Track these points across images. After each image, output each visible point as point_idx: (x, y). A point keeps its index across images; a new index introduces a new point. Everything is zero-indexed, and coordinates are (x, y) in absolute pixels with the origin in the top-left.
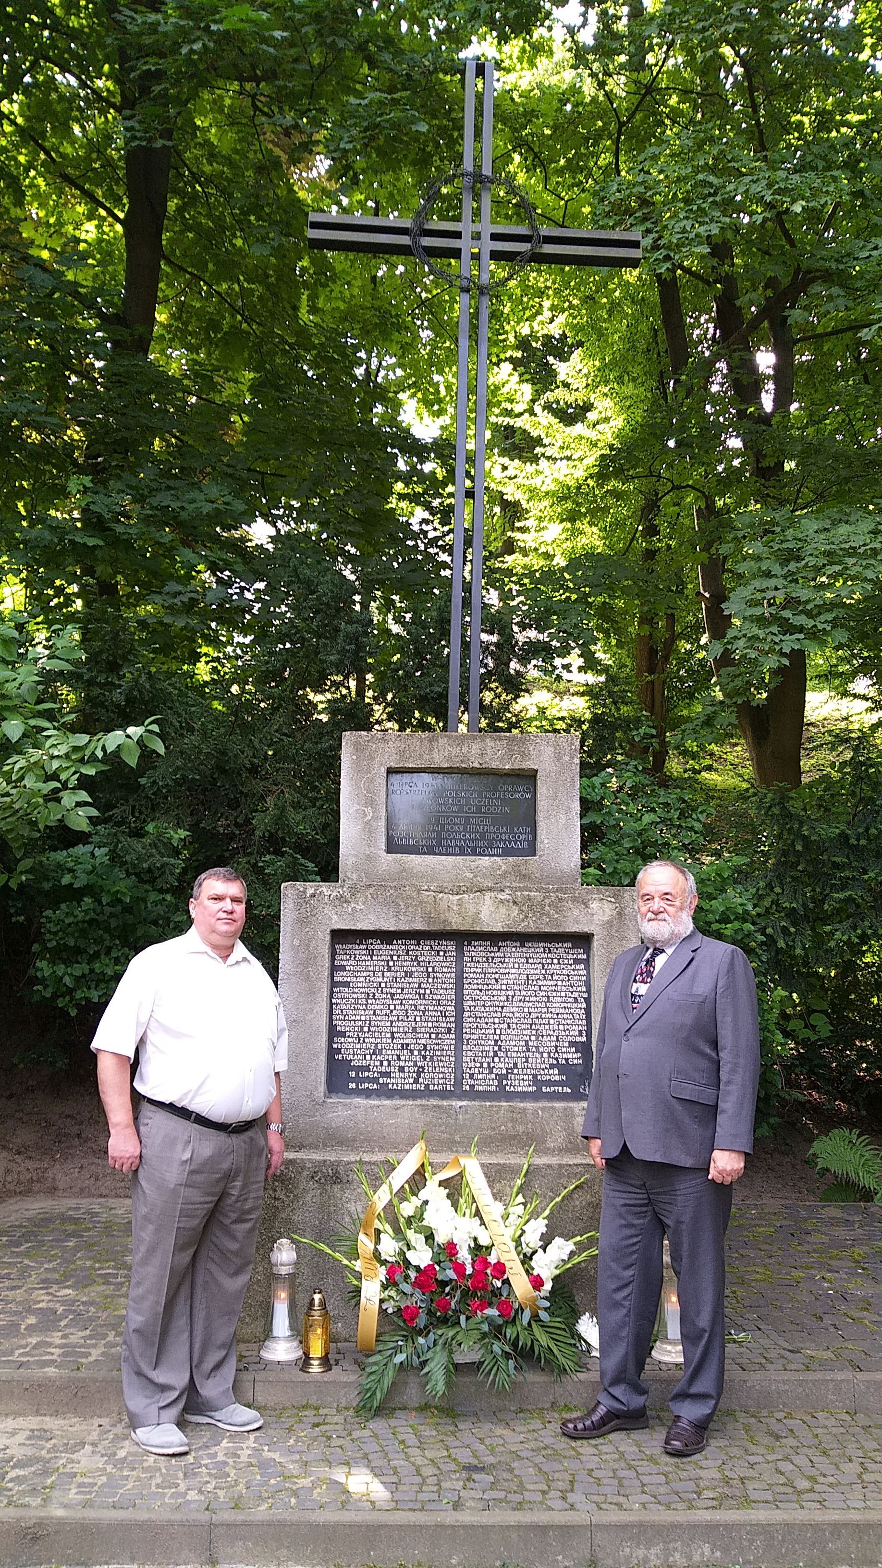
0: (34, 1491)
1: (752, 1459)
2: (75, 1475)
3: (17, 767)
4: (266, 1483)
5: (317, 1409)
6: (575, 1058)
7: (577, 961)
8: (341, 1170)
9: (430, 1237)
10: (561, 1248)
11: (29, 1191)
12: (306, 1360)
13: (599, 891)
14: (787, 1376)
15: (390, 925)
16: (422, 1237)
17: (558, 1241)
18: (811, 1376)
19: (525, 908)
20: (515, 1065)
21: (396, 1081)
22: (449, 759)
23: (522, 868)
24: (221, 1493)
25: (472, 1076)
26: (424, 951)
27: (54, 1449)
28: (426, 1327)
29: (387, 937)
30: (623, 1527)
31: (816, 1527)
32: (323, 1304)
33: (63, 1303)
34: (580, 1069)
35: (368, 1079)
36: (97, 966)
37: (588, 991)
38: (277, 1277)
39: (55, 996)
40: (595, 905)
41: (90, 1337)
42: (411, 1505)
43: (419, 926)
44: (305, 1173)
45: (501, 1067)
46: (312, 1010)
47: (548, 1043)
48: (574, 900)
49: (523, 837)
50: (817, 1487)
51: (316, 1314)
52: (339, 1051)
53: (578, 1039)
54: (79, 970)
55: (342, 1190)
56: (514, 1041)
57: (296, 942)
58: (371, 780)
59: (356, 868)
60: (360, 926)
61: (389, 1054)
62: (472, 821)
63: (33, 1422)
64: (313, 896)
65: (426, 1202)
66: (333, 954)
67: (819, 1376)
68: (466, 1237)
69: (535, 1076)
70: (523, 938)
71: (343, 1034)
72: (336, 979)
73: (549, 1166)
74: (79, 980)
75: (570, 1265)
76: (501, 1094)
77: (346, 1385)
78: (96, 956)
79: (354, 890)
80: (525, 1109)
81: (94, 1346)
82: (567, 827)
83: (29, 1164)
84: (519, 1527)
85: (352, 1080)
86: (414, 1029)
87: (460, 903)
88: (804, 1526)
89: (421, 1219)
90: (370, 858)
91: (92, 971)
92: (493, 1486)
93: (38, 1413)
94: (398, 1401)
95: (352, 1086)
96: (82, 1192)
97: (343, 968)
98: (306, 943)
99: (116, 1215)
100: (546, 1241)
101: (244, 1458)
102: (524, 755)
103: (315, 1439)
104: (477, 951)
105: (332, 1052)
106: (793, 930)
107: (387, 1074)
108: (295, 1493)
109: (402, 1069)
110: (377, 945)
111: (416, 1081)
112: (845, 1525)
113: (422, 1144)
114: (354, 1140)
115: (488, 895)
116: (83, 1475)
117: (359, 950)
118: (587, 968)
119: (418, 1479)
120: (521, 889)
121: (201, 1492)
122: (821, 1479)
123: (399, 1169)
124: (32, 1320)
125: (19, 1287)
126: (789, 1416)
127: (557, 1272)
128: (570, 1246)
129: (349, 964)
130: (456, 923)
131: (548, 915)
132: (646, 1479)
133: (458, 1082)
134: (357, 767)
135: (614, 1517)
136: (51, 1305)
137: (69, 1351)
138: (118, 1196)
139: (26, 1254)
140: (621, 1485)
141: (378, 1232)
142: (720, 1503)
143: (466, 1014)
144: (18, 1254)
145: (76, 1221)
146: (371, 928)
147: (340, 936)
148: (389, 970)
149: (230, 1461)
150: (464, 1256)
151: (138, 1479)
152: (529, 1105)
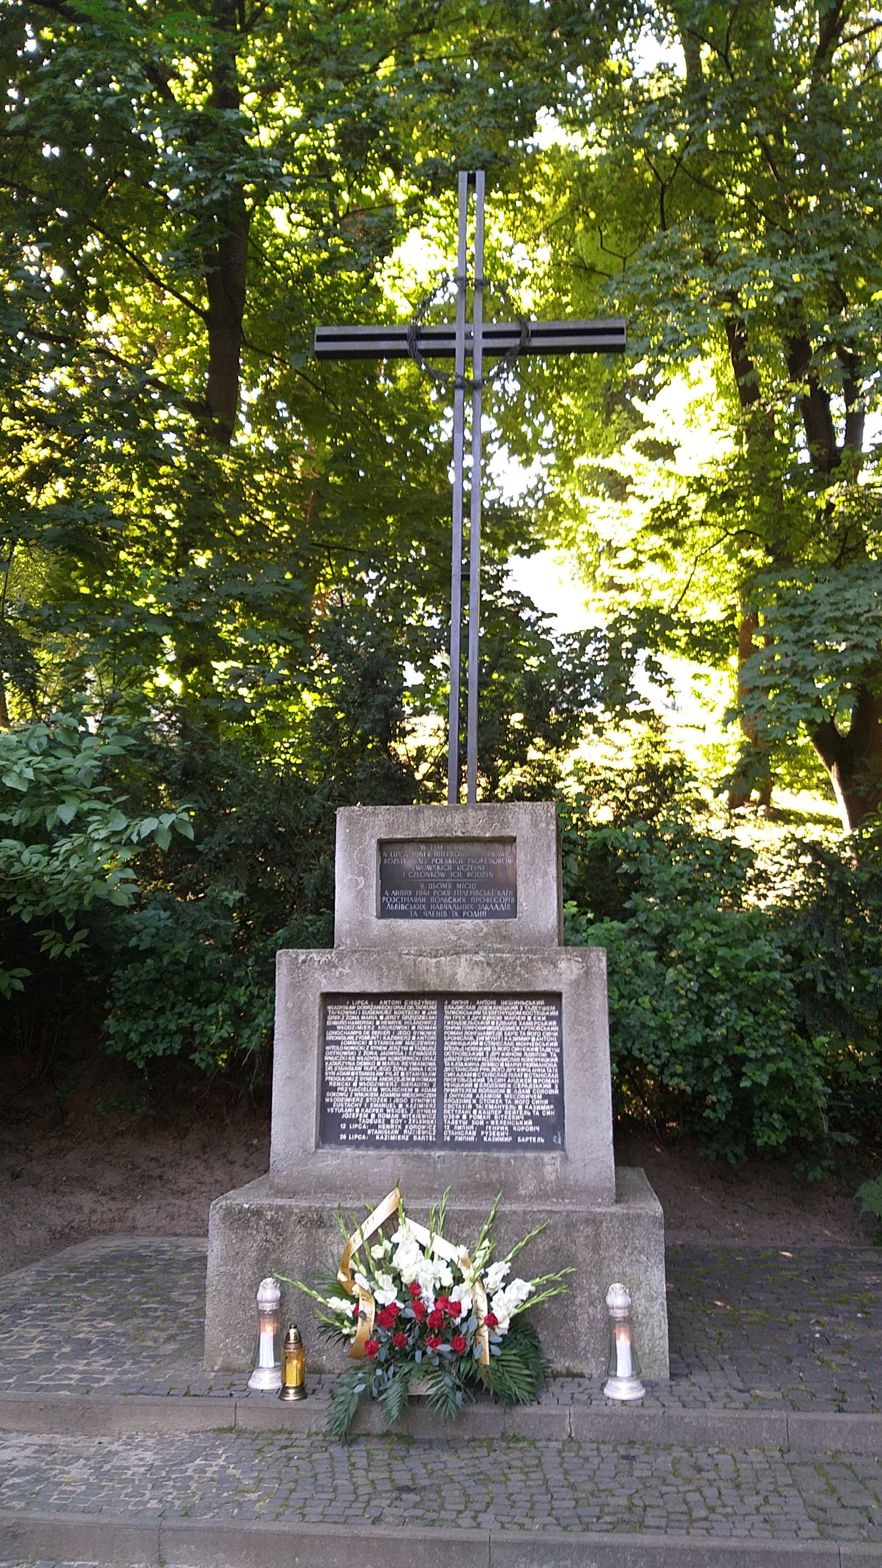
0: (21, 1497)
1: (664, 1489)
2: (60, 1484)
3: (63, 849)
4: (219, 1496)
5: (290, 1433)
6: (547, 1109)
7: (549, 1018)
8: (325, 1215)
9: (397, 1278)
10: (520, 1289)
11: (111, 1229)
12: (284, 1390)
13: (567, 952)
14: (726, 1414)
15: (374, 989)
16: (389, 1278)
17: (518, 1282)
18: (747, 1414)
19: (498, 969)
20: (492, 1117)
21: (383, 1133)
22: (434, 829)
23: (503, 930)
24: (177, 1503)
25: (452, 1128)
26: (409, 1010)
27: (54, 1462)
28: (386, 1361)
29: (374, 998)
30: (518, 1545)
31: (696, 1551)
32: (299, 1338)
33: (99, 1334)
34: (553, 1121)
35: (357, 1131)
36: (161, 1021)
37: (560, 1046)
38: (261, 1313)
39: (125, 1051)
40: (563, 965)
41: (109, 1365)
42: (336, 1519)
43: (400, 988)
44: (294, 1218)
45: (479, 1118)
46: (304, 1067)
47: (524, 1096)
48: (543, 960)
49: (506, 900)
50: (713, 1517)
51: (292, 1347)
52: (331, 1105)
53: (551, 1092)
54: (143, 1026)
55: (326, 1233)
56: (491, 1095)
57: (290, 1005)
58: (363, 852)
59: (349, 933)
60: (347, 989)
61: (376, 1108)
62: (459, 886)
63: (43, 1439)
64: (304, 962)
65: (396, 1246)
66: (325, 1015)
67: (754, 1414)
68: (429, 1277)
69: (511, 1127)
70: (499, 997)
71: (335, 1089)
72: (329, 1038)
73: (514, 1212)
74: (145, 1036)
75: (528, 1305)
76: (480, 1144)
77: (316, 1412)
78: (161, 1011)
79: (341, 956)
80: (498, 1159)
81: (110, 1373)
82: (544, 890)
83: (113, 1205)
84: (425, 1541)
85: (343, 1132)
86: (399, 1084)
87: (438, 965)
88: (684, 1551)
89: (391, 1260)
90: (363, 924)
91: (157, 1026)
92: (416, 1505)
93: (51, 1431)
94: (362, 1428)
95: (343, 1137)
96: (159, 1231)
97: (334, 1028)
98: (299, 1006)
99: (180, 1254)
100: (507, 1280)
101: (209, 1475)
102: (504, 824)
103: (278, 1459)
104: (456, 1009)
105: (323, 1106)
106: (833, 974)
107: (375, 1126)
108: (240, 1505)
109: (388, 1121)
110: (364, 1006)
111: (401, 1132)
112: (723, 1551)
113: (397, 1191)
114: (342, 1188)
115: (463, 957)
116: (68, 1484)
117: (349, 1010)
118: (559, 1024)
119: (352, 1497)
120: (494, 952)
121: (160, 1501)
122: (720, 1510)
123: (374, 1214)
124: (67, 1349)
125: (67, 1319)
126: (722, 1451)
127: (516, 1311)
128: (528, 1287)
129: (340, 1024)
130: (434, 984)
131: (519, 975)
132: (557, 1504)
133: (440, 1133)
134: (351, 841)
135: (513, 1535)
136: (89, 1336)
137: (87, 1377)
138: (190, 1235)
139: (86, 1290)
140: (532, 1508)
141: (353, 1272)
142: (614, 1527)
143: (447, 1069)
144: (79, 1289)
145: (141, 1258)
146: (357, 990)
147: (329, 998)
148: (376, 1028)
149: (196, 1476)
150: (428, 1294)
151: (113, 1488)
152: (503, 1155)
